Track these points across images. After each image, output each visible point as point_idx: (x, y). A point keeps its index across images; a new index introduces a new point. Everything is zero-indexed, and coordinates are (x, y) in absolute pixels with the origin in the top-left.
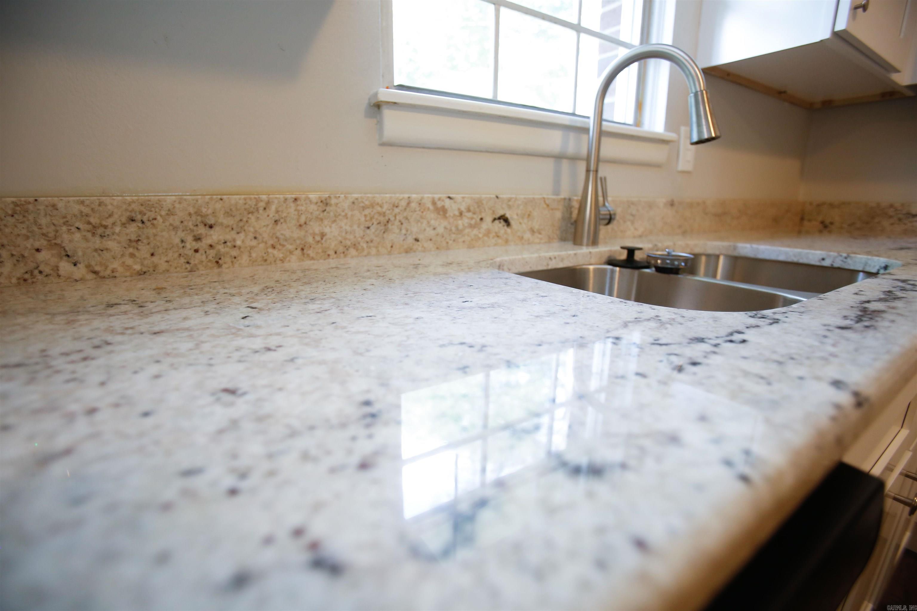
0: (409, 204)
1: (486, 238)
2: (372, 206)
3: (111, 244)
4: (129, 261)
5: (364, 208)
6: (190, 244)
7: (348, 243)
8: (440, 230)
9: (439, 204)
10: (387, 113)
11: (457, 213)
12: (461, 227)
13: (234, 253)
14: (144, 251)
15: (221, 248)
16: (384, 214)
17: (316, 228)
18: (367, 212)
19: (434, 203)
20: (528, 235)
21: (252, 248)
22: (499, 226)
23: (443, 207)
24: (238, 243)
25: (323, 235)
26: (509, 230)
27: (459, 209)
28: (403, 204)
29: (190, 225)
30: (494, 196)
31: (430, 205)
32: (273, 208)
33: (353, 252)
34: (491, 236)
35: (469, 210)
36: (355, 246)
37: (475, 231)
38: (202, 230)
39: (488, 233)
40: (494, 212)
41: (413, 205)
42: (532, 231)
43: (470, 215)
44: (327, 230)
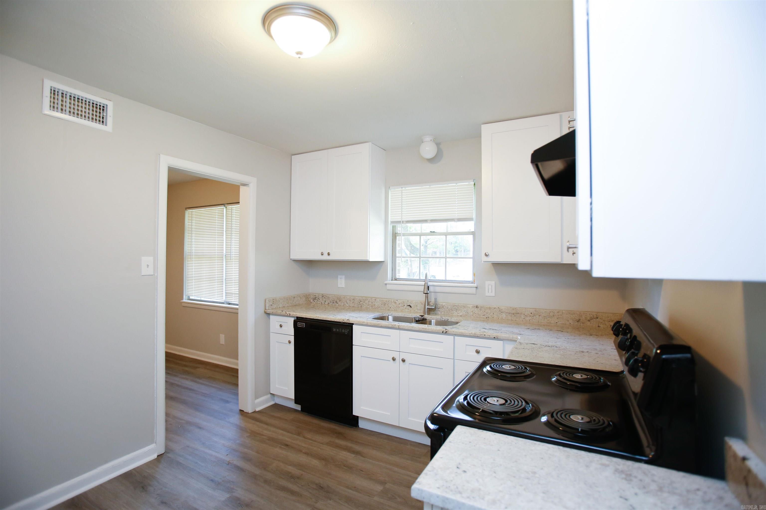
0: (389, 301)
1: (405, 309)
2: (383, 301)
3: (351, 302)
4: (352, 305)
5: (381, 301)
6: (359, 304)
7: (378, 306)
8: (395, 306)
9: (395, 301)
10: (387, 285)
11: (399, 304)
12: (399, 306)
13: (363, 306)
14: (354, 303)
15: (362, 305)
16: (385, 302)
17: (374, 303)
18: (382, 302)
19: (394, 301)
20: (416, 310)
21: (365, 305)
22: (409, 307)
23: (396, 302)
24: (364, 304)
25: (375, 305)
26: (411, 308)
27: (399, 303)
28: (388, 301)
29: (359, 301)
30: (407, 301)
31: (393, 301)
32: (368, 300)
33: (379, 308)
34: (407, 309)
35: (401, 303)
36: (380, 307)
37: (403, 308)
38: (360, 302)
39: (406, 308)
40: (407, 304)
41: (390, 301)
42: (418, 310)
43: (402, 304)
44: (375, 304)
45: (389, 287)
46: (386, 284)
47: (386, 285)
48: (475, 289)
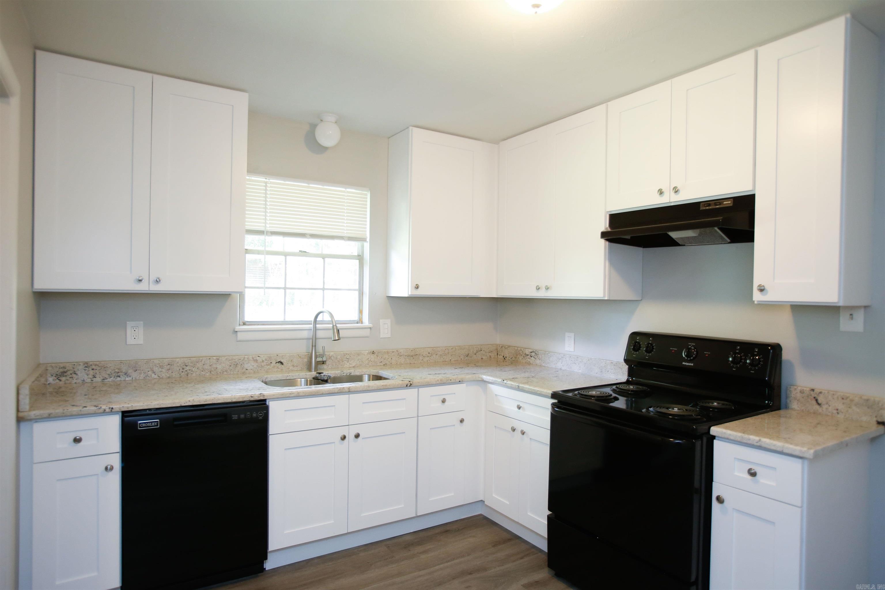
0: (244, 359)
1: (273, 369)
2: (232, 360)
3: (163, 370)
4: (167, 374)
5: (229, 360)
6: (181, 370)
7: (224, 370)
8: (255, 366)
9: (255, 359)
10: (238, 333)
11: (261, 361)
12: (263, 365)
13: (192, 373)
14: (170, 371)
15: (189, 371)
16: (236, 362)
17: (215, 366)
18: (230, 361)
19: (253, 358)
20: (291, 368)
21: (197, 371)
22: (279, 365)
23: (256, 359)
24: (193, 370)
25: (217, 368)
26: (283, 366)
27: (262, 360)
28: (242, 359)
29: (182, 366)
30: (276, 355)
31: (251, 359)
32: (203, 361)
33: (225, 373)
34: (275, 368)
35: (266, 360)
36: (226, 371)
37: (269, 367)
38: (184, 367)
39: (274, 367)
40: (276, 360)
41: (246, 359)
42: (293, 366)
43: (266, 361)
44: (218, 367)
45: (240, 336)
46: (237, 331)
47: (237, 335)
48: (369, 329)
